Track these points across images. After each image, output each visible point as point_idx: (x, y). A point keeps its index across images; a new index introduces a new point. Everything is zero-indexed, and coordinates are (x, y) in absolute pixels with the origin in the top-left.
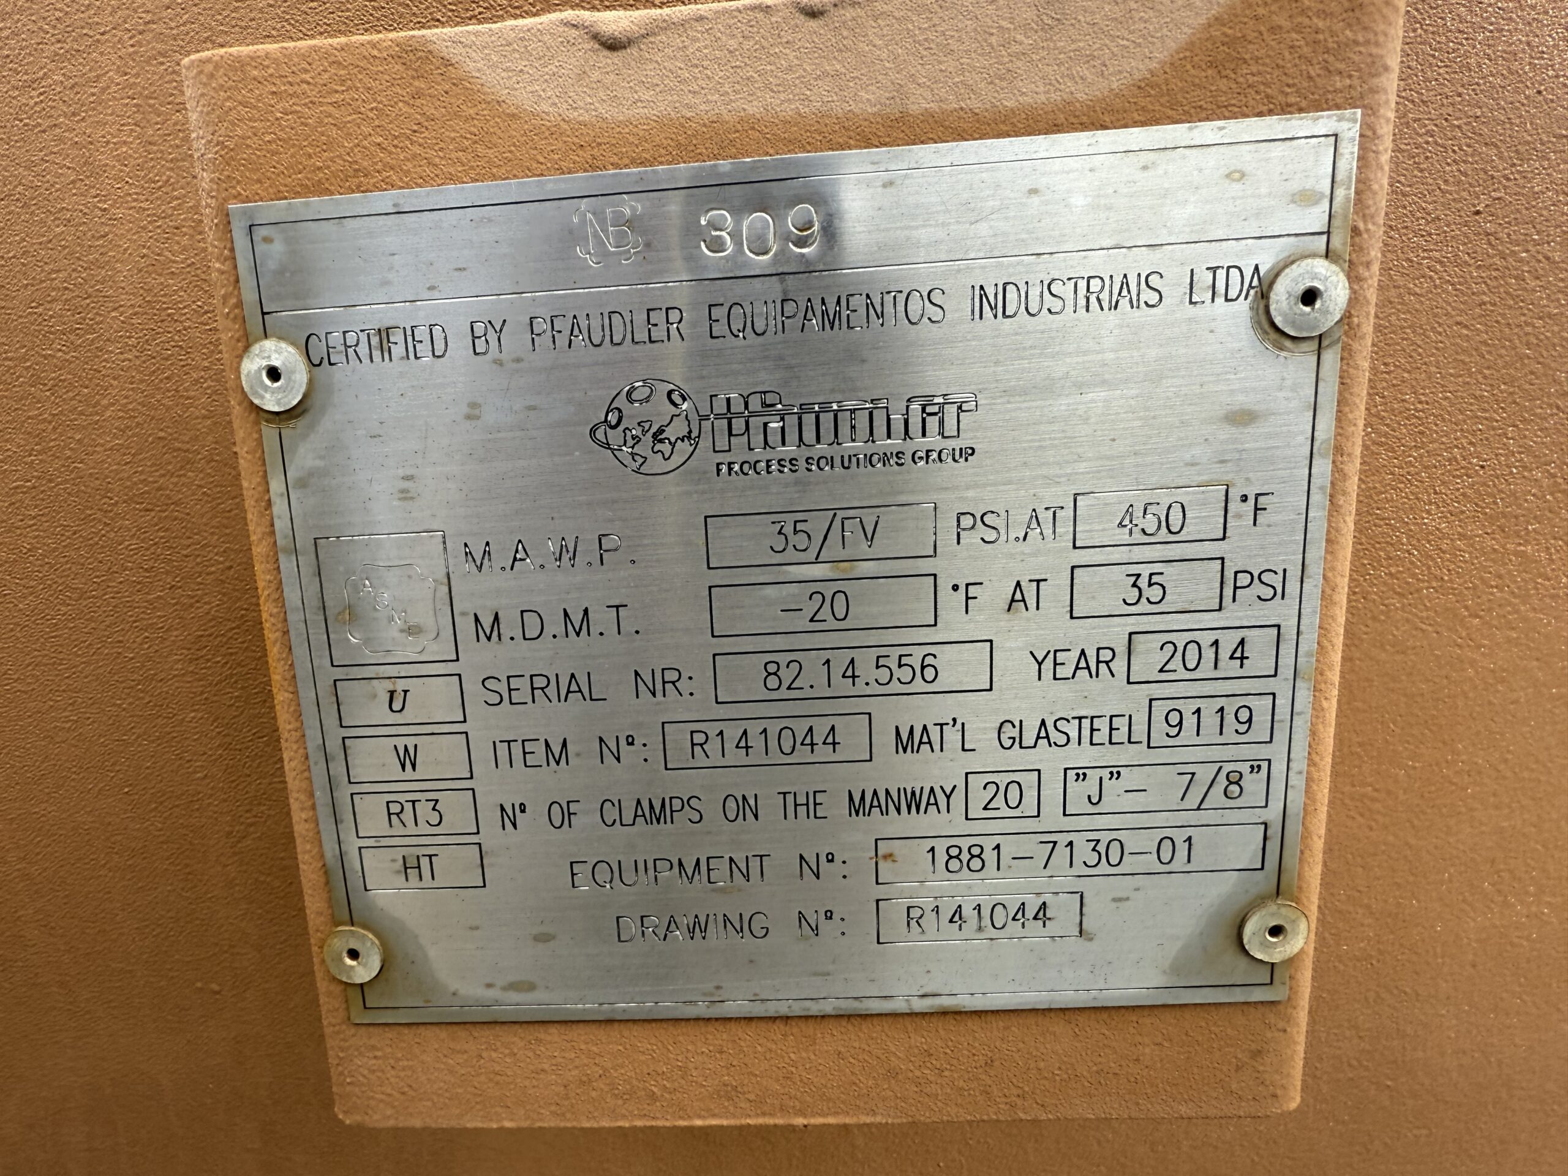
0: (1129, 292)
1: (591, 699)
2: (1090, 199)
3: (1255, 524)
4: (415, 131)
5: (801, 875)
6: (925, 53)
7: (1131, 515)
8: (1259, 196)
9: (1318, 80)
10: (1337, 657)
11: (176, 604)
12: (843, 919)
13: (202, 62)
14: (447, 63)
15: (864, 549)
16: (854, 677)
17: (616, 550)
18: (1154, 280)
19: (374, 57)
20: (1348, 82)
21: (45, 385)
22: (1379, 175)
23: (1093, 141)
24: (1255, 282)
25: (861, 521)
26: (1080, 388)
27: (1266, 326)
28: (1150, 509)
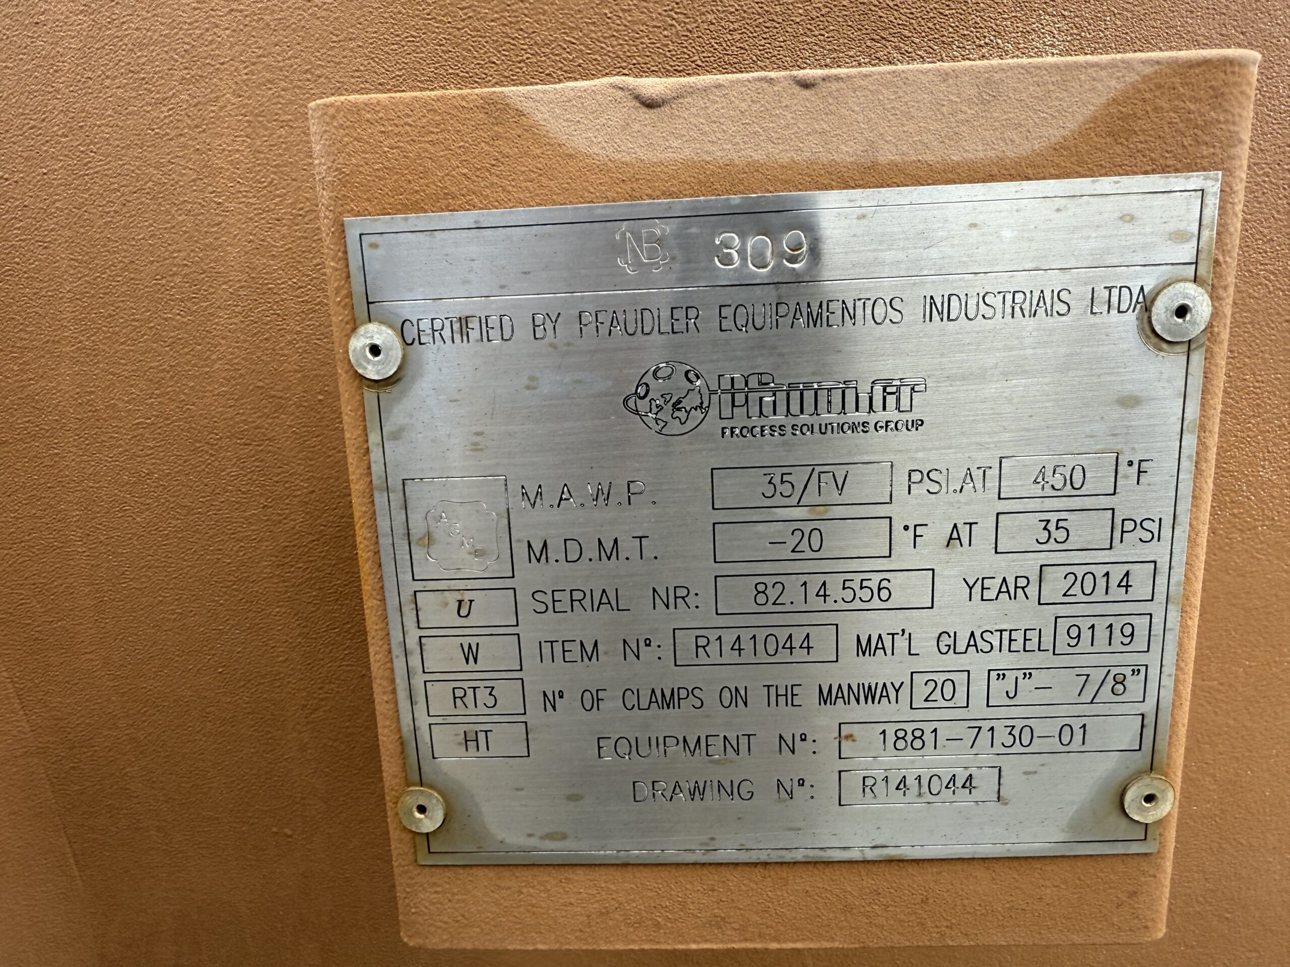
0: (1045, 303)
1: (618, 610)
2: (1016, 232)
3: (1138, 483)
4: (493, 165)
5: (780, 751)
6: (891, 117)
7: (1044, 474)
8: (1144, 235)
9: (1189, 147)
10: (1199, 586)
11: (267, 520)
12: (812, 786)
13: (327, 106)
14: (520, 113)
15: (835, 497)
16: (825, 596)
17: (641, 493)
18: (1064, 296)
19: (463, 107)
20: (1212, 150)
21: (165, 342)
22: (1235, 220)
23: (1019, 188)
24: (1141, 299)
25: (834, 475)
26: (1006, 375)
27: (1149, 333)
28: (1059, 470)
